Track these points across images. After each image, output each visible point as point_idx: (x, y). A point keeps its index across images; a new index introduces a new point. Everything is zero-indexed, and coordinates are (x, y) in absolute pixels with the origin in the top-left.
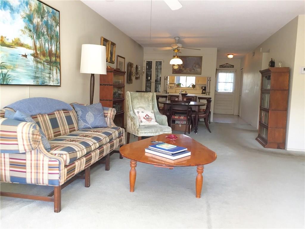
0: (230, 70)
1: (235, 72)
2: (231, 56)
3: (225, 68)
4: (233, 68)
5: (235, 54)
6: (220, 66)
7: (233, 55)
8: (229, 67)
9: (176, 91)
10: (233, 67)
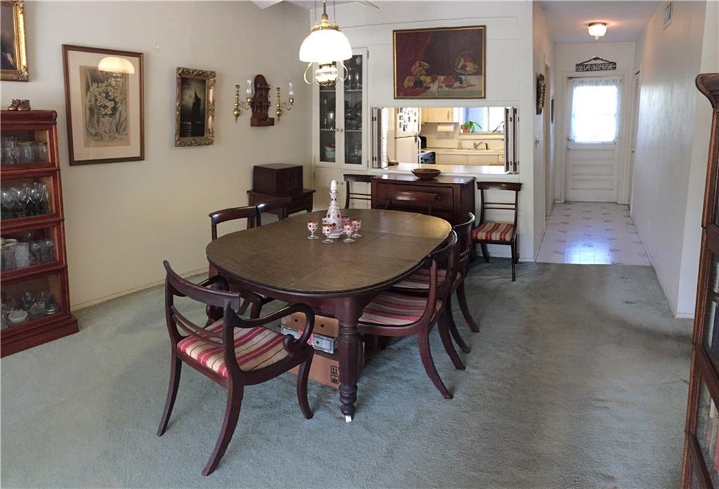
0: (606, 76)
1: (621, 83)
2: (598, 31)
3: (592, 72)
4: (612, 72)
5: (612, 24)
6: (577, 65)
7: (605, 24)
8: (601, 69)
9: (460, 144)
10: (615, 68)
